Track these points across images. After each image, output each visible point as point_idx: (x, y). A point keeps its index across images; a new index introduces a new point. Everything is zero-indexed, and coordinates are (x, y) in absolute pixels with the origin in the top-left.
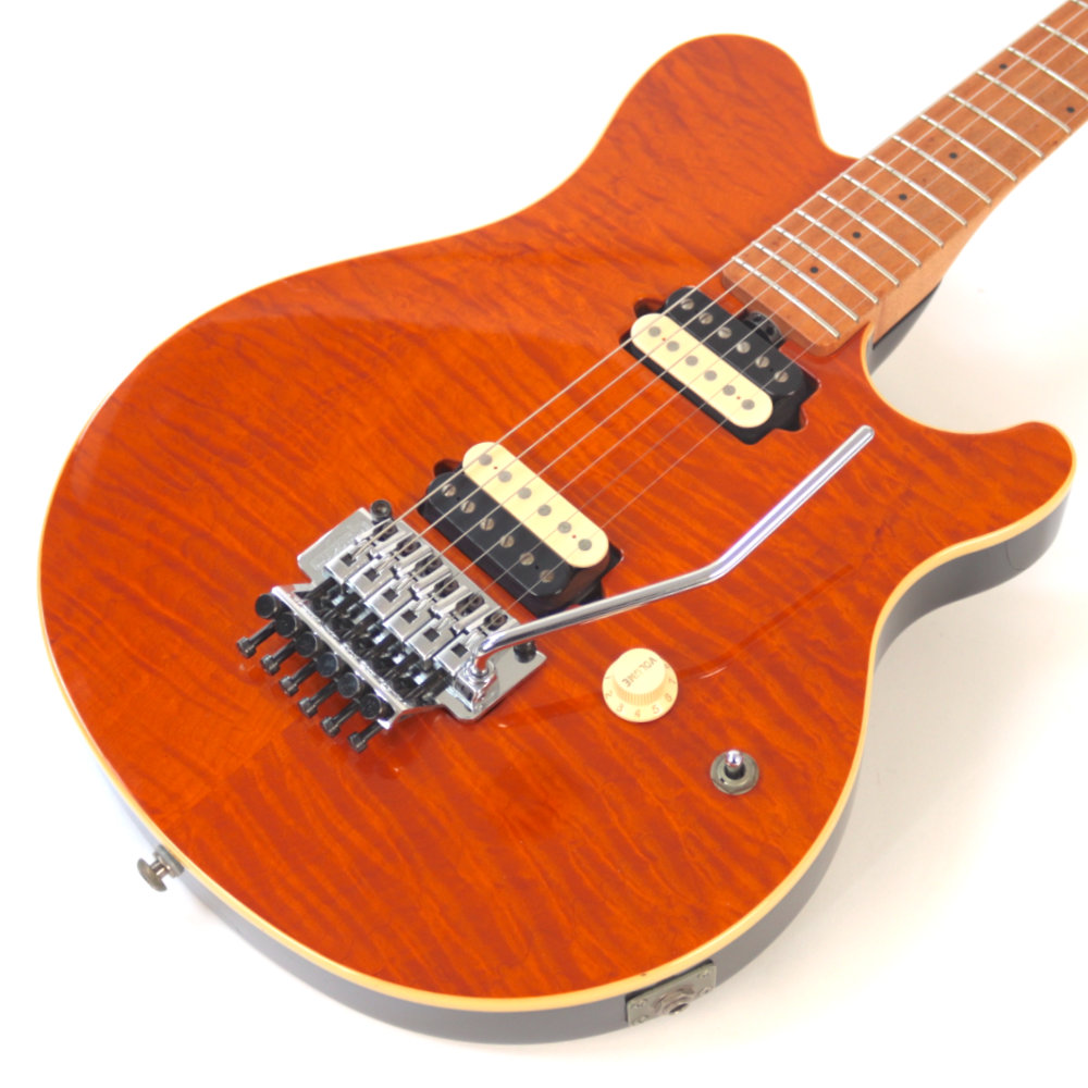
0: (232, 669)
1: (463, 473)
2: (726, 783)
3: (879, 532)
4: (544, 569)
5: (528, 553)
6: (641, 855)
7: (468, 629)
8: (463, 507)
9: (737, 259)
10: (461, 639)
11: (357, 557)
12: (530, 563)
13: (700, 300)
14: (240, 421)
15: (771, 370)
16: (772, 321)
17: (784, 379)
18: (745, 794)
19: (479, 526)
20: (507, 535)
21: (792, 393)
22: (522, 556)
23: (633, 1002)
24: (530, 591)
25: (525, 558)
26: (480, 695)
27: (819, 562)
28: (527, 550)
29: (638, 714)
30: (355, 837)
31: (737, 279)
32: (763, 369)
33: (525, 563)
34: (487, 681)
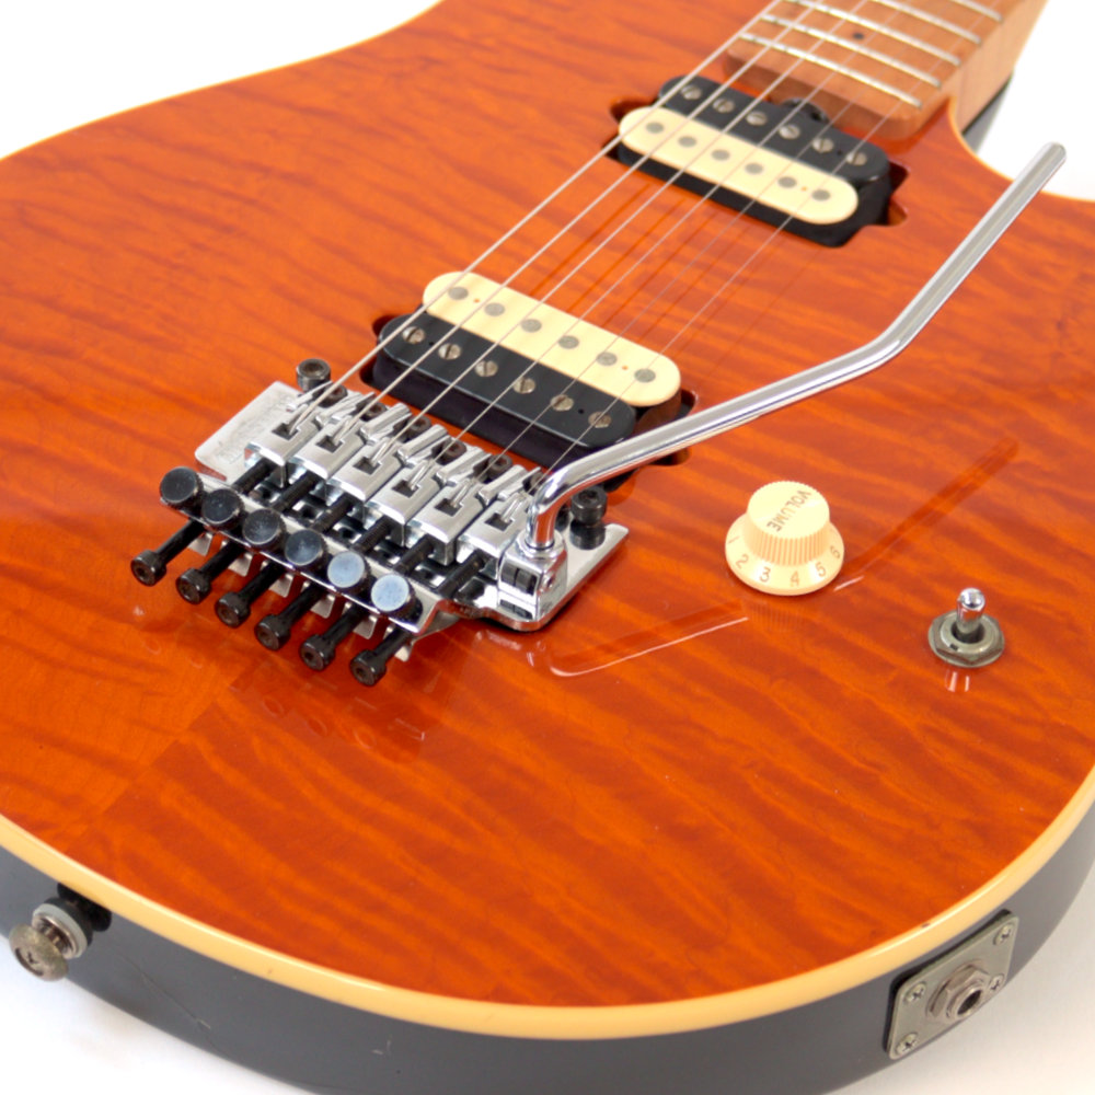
0: (125, 617)
1: (425, 312)
2: (960, 651)
3: (1060, 325)
4: (592, 412)
5: (561, 396)
6: (862, 766)
7: (502, 494)
8: (443, 352)
9: (744, 34)
10: (496, 508)
11: (298, 426)
12: (568, 408)
13: (706, 86)
14: (50, 303)
15: (839, 153)
16: (814, 104)
17: (861, 160)
18: (995, 662)
19: (473, 371)
20: (521, 377)
21: (874, 178)
22: (554, 401)
23: (905, 988)
24: (577, 442)
25: (560, 401)
26: (547, 578)
27: (988, 370)
28: (557, 393)
29: (795, 579)
30: (391, 810)
31: (751, 56)
32: (826, 154)
33: (560, 408)
34: (553, 555)
